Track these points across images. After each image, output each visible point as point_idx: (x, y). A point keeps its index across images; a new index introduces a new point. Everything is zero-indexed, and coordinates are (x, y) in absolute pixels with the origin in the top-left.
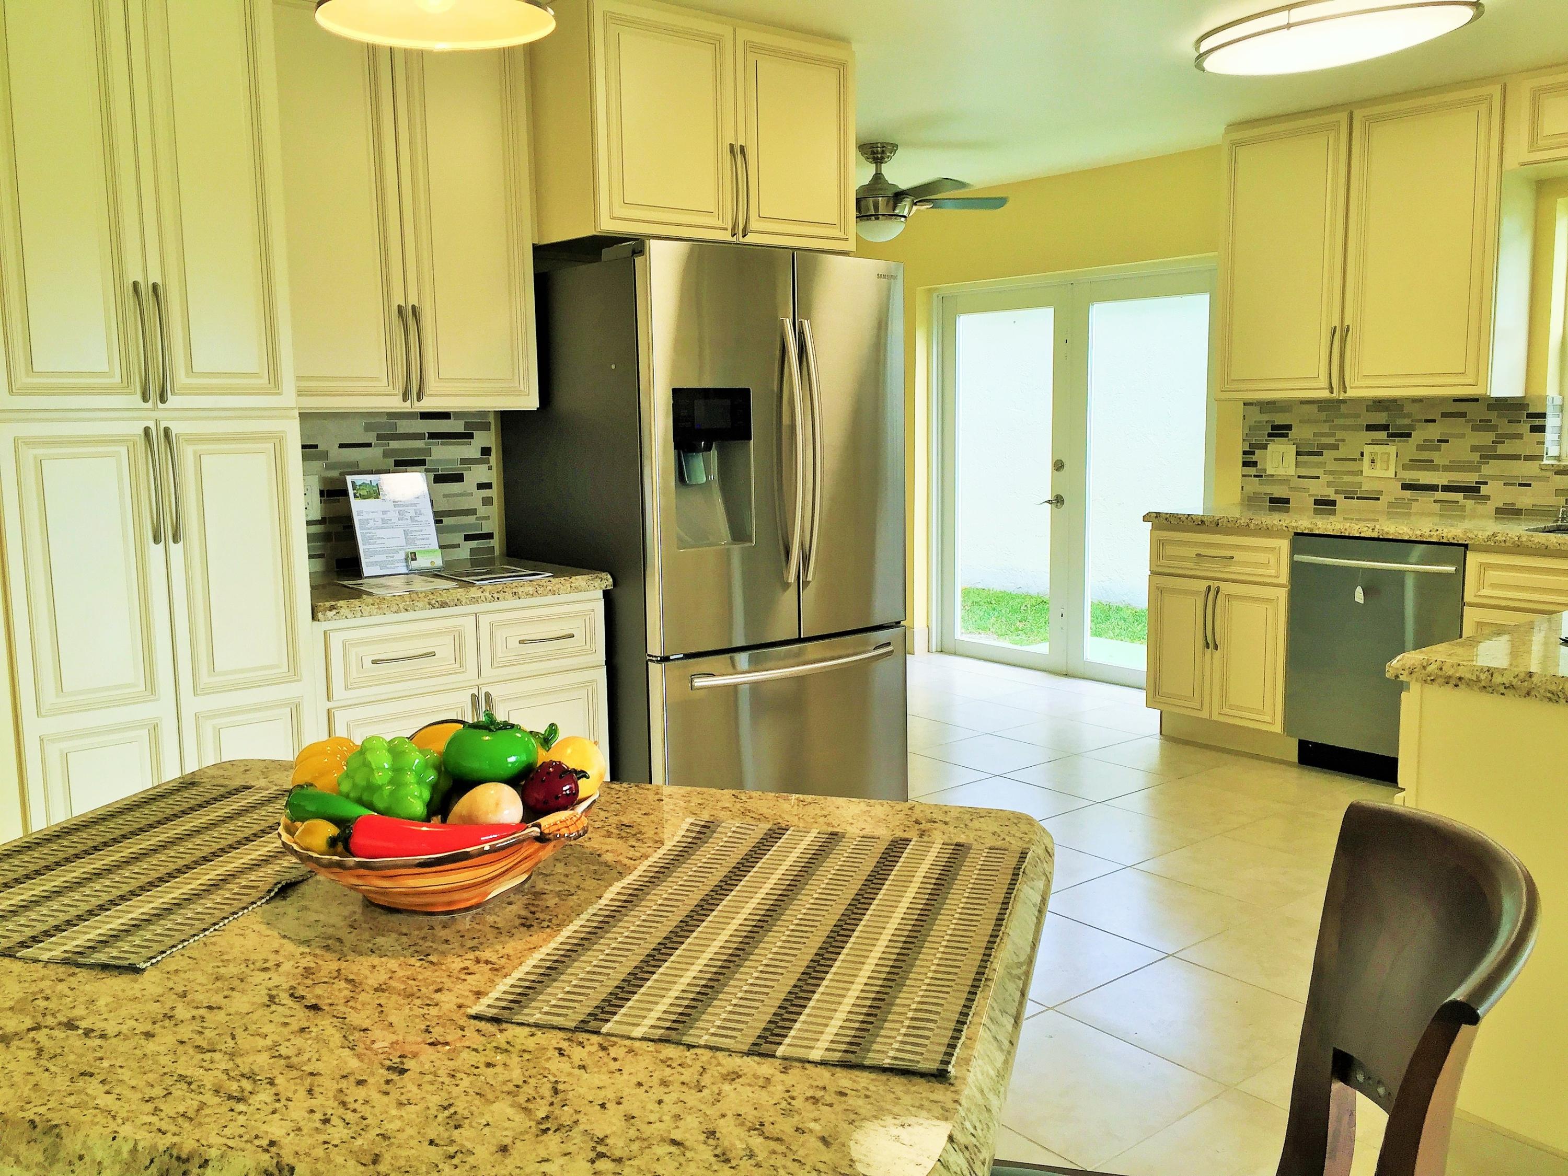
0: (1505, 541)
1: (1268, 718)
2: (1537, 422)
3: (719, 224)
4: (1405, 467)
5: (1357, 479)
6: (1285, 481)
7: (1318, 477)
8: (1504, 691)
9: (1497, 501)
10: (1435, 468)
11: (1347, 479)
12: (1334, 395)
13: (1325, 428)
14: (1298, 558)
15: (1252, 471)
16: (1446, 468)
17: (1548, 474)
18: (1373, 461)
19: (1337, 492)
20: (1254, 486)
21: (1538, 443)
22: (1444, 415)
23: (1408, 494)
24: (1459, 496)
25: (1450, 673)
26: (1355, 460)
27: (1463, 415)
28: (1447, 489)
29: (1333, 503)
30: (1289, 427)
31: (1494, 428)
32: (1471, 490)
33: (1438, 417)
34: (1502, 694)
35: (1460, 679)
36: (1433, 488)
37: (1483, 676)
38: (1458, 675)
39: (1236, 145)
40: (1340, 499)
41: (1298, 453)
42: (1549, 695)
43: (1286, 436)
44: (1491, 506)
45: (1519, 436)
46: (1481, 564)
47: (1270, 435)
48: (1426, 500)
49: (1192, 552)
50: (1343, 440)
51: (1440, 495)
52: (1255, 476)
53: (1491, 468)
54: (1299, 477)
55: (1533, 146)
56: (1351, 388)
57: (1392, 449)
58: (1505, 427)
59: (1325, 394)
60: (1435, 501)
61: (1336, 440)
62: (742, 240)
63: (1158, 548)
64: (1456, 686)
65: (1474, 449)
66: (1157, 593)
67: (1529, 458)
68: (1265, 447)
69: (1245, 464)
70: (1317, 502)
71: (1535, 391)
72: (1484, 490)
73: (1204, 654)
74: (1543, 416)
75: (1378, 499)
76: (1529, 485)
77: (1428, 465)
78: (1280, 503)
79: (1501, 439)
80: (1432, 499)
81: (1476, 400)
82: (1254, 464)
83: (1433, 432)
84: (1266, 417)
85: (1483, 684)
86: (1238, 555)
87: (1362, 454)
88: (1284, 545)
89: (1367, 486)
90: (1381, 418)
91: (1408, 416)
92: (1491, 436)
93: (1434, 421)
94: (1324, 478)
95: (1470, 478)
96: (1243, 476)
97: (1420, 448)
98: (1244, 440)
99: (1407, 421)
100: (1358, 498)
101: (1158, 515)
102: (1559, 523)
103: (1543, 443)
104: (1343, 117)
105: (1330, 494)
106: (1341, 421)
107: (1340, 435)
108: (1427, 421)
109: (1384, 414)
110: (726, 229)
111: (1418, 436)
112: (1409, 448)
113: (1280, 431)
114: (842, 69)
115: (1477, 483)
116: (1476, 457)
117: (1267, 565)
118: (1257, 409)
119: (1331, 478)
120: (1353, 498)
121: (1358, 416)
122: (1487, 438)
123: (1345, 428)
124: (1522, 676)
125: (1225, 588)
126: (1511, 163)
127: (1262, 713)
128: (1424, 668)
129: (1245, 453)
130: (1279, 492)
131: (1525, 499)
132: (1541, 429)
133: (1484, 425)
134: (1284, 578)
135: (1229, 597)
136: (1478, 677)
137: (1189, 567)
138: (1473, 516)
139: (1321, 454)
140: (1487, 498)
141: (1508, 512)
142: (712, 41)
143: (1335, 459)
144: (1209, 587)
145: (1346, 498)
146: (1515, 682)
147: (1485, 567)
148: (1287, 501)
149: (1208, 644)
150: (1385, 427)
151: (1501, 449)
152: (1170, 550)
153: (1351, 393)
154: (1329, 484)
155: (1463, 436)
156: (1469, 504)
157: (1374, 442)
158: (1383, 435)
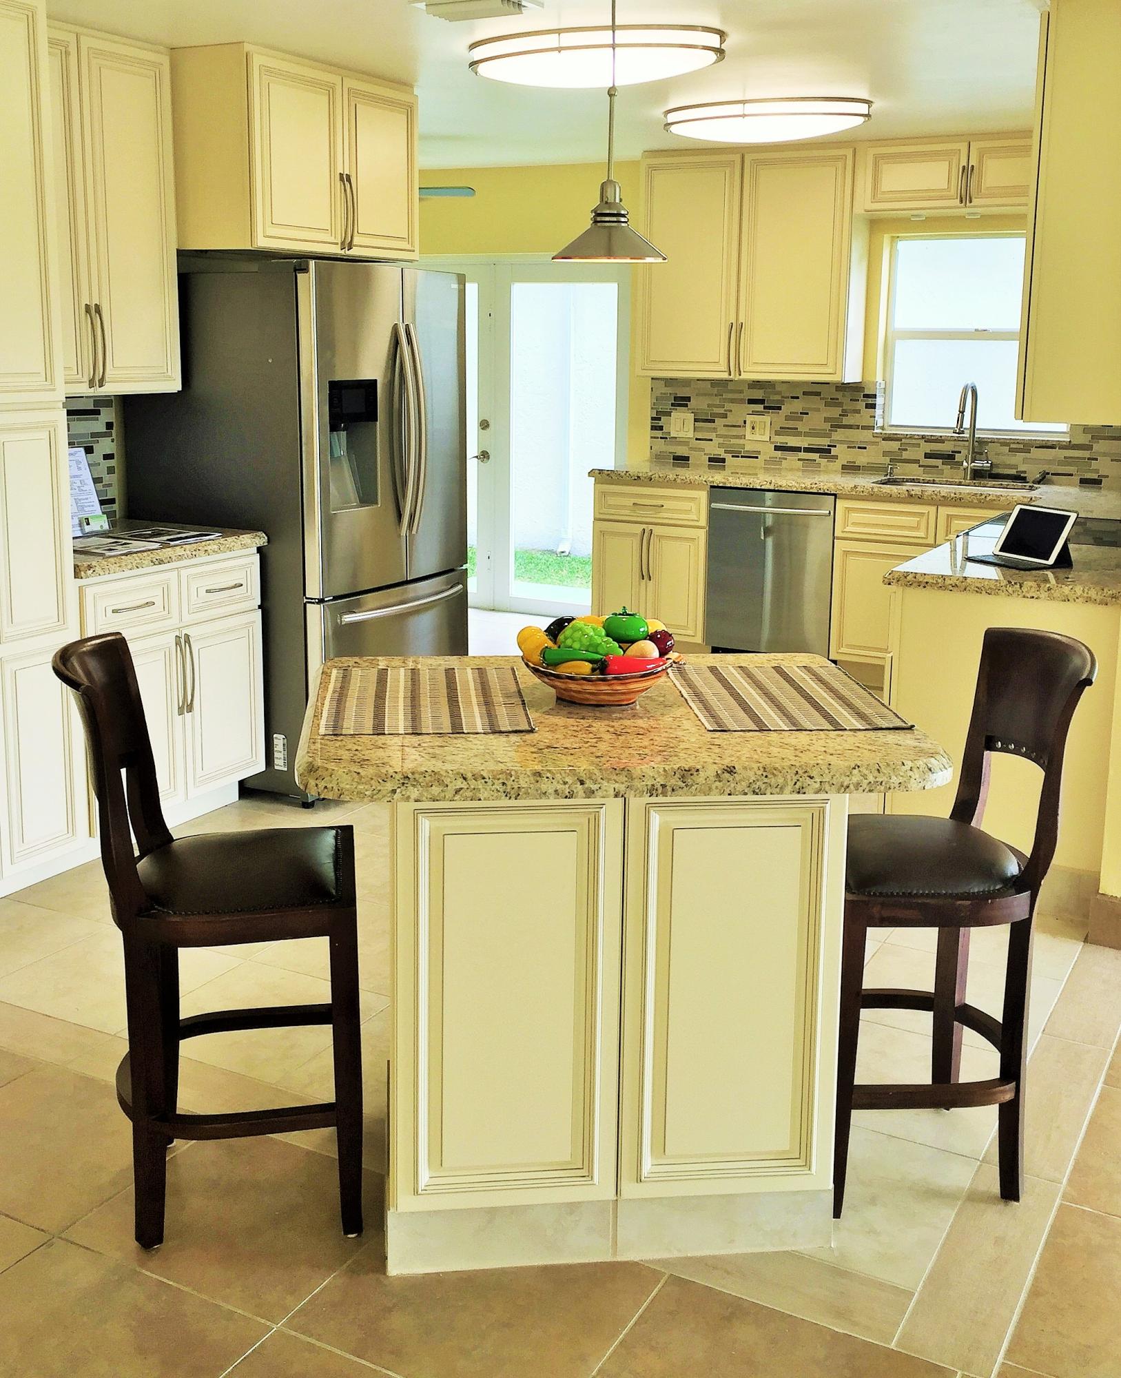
0: (863, 492)
1: (690, 632)
2: (870, 401)
3: (332, 239)
4: (777, 433)
5: (741, 441)
6: (685, 443)
7: (711, 440)
8: (952, 588)
9: (842, 460)
10: (799, 434)
11: (733, 441)
12: (731, 377)
13: (717, 401)
14: (714, 505)
15: (659, 433)
16: (807, 434)
17: (878, 440)
18: (753, 428)
19: (726, 452)
20: (661, 446)
21: (871, 417)
22: (805, 393)
23: (779, 453)
24: (815, 456)
25: (921, 580)
26: (740, 426)
27: (818, 394)
28: (807, 450)
29: (723, 460)
30: (688, 399)
31: (840, 405)
32: (825, 452)
33: (800, 395)
34: (951, 590)
35: (927, 583)
36: (798, 449)
37: (939, 581)
38: (925, 581)
39: (653, 168)
40: (728, 457)
41: (696, 420)
42: (976, 589)
43: (686, 406)
44: (838, 465)
45: (858, 412)
46: (846, 508)
47: (672, 405)
48: (792, 458)
49: (629, 502)
50: (731, 411)
51: (802, 455)
52: (661, 438)
53: (839, 435)
54: (697, 439)
55: (874, 199)
56: (744, 372)
57: (767, 419)
58: (848, 405)
59: (725, 376)
60: (799, 460)
61: (725, 411)
62: (348, 253)
63: (601, 499)
64: (925, 587)
65: (826, 420)
66: (601, 537)
67: (864, 428)
68: (669, 414)
69: (654, 428)
70: (711, 460)
71: (869, 378)
72: (834, 451)
73: (640, 584)
74: (874, 396)
75: (757, 458)
76: (865, 448)
77: (794, 431)
78: (682, 460)
79: (844, 414)
80: (797, 458)
81: (828, 383)
82: (661, 428)
83: (797, 406)
84: (669, 390)
85: (940, 585)
86: (668, 504)
87: (745, 422)
88: (703, 496)
89: (749, 447)
90: (758, 394)
91: (779, 393)
92: (839, 411)
93: (798, 398)
94: (716, 441)
95: (823, 442)
96: (652, 437)
97: (787, 418)
98: (652, 408)
99: (778, 397)
100: (742, 457)
101: (601, 471)
102: (888, 477)
103: (875, 417)
104: (737, 158)
105: (721, 453)
106: (730, 396)
107: (728, 406)
108: (792, 398)
109: (762, 391)
110: (337, 244)
111: (786, 409)
112: (779, 418)
113: (681, 402)
114: (409, 111)
115: (829, 446)
116: (828, 426)
117: (689, 511)
118: (663, 382)
119: (721, 440)
120: (738, 457)
121: (741, 392)
122: (835, 412)
123: (732, 401)
124: (961, 579)
125: (657, 530)
126: (858, 210)
127: (685, 628)
128: (906, 577)
129: (653, 419)
130: (681, 451)
131: (862, 458)
132: (873, 406)
133: (833, 402)
134: (703, 521)
135: (660, 537)
136: (937, 581)
137: (625, 514)
138: (826, 472)
139: (713, 421)
140: (836, 457)
141: (851, 468)
142: (326, 88)
143: (724, 426)
144: (644, 530)
145: (733, 456)
146: (957, 583)
147: (848, 510)
148: (687, 459)
149: (643, 576)
150: (761, 402)
151: (845, 421)
152: (612, 501)
153: (744, 376)
154: (720, 446)
155: (818, 410)
156: (824, 461)
157: (754, 413)
158: (760, 407)
